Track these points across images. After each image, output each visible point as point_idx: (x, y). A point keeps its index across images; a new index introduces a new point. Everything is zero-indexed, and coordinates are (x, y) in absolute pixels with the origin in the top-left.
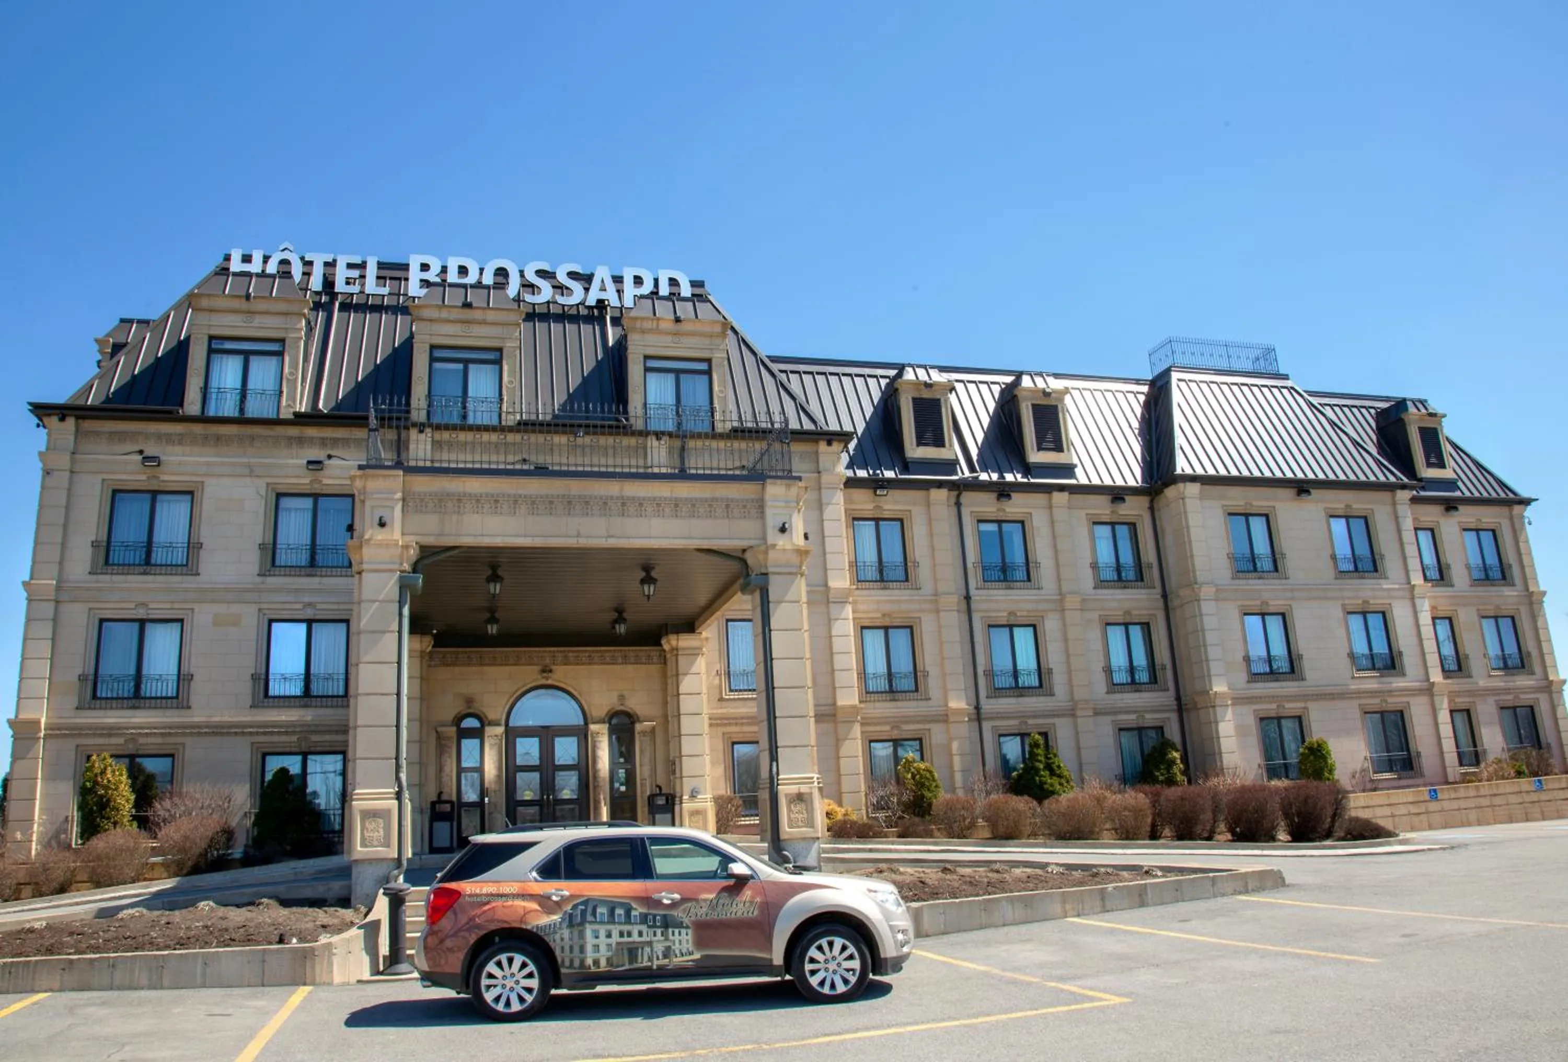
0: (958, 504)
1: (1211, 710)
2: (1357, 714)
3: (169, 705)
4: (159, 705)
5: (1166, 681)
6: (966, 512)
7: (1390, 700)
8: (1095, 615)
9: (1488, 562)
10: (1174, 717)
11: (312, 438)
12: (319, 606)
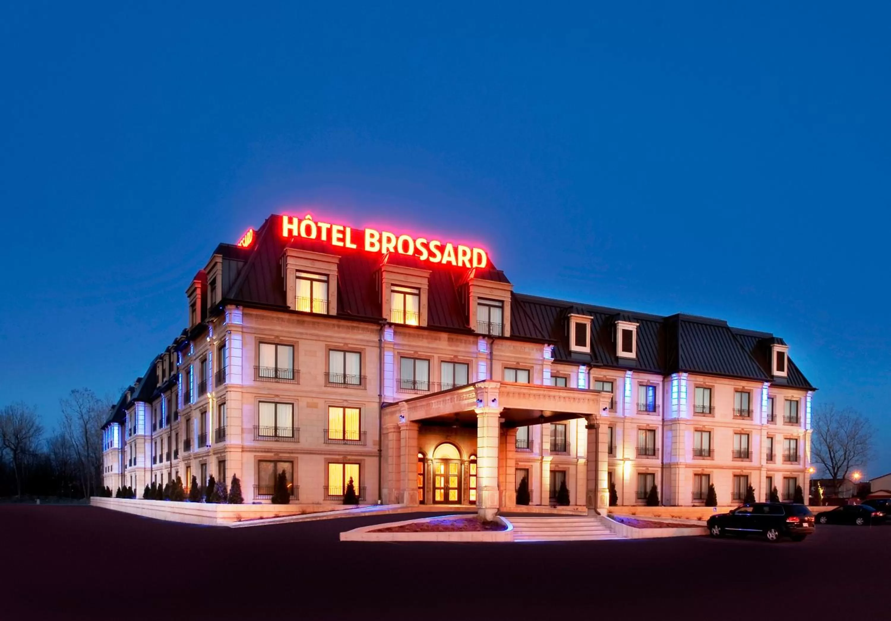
0: (589, 373)
1: (677, 469)
2: (731, 476)
3: (289, 440)
4: (285, 440)
5: (658, 455)
6: (591, 376)
7: (744, 471)
8: (635, 425)
9: (792, 415)
10: (660, 470)
11: (343, 325)
12: (350, 402)
